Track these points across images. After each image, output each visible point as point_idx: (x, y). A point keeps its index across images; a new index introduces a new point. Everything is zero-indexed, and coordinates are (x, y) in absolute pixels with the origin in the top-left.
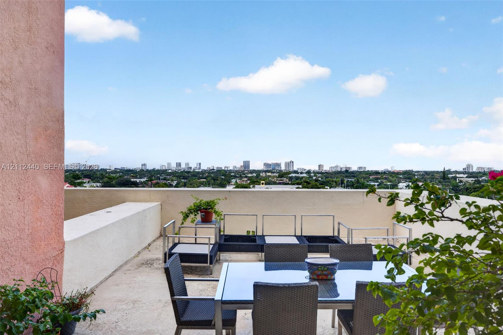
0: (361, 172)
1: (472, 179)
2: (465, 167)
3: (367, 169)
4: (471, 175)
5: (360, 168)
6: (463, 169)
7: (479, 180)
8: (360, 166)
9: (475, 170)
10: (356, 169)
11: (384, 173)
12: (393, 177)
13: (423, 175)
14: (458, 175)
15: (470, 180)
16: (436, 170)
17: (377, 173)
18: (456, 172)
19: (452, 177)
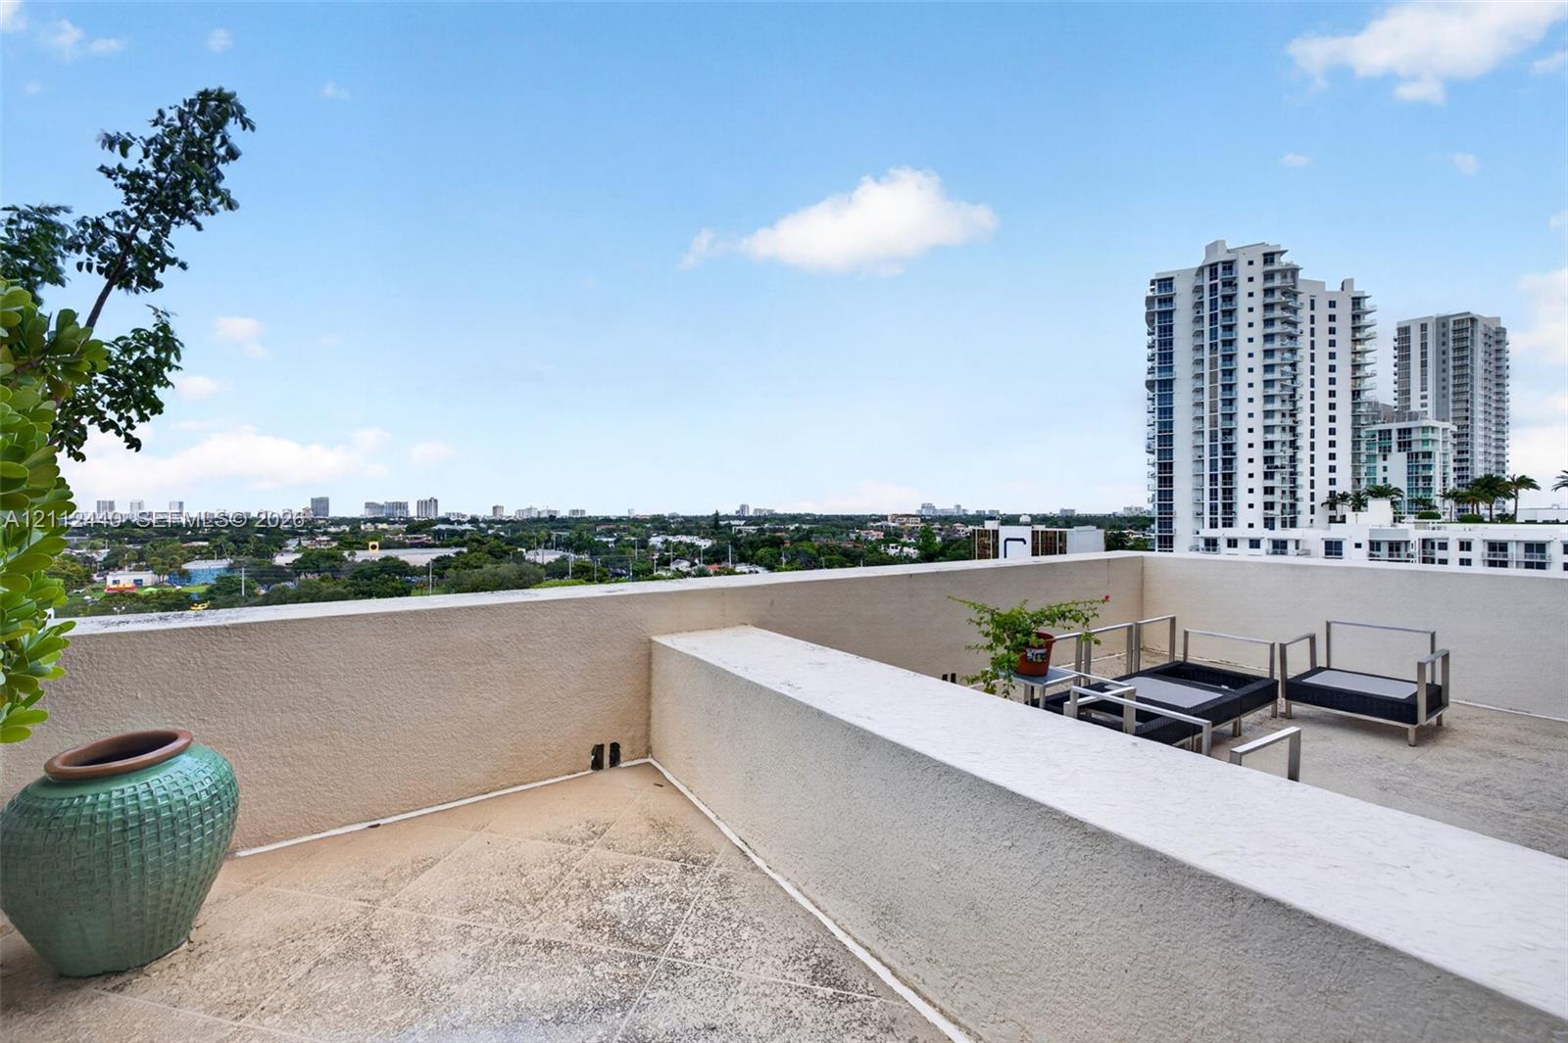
0: (577, 519)
1: (753, 527)
2: (738, 509)
3: (587, 515)
4: (750, 521)
5: (575, 512)
6: (737, 512)
7: (762, 529)
8: (575, 508)
9: (751, 513)
10: (568, 515)
11: (620, 520)
12: (637, 527)
13: (682, 523)
14: (733, 523)
15: (752, 529)
16: (699, 514)
17: (607, 520)
18: (728, 517)
19: (726, 525)
